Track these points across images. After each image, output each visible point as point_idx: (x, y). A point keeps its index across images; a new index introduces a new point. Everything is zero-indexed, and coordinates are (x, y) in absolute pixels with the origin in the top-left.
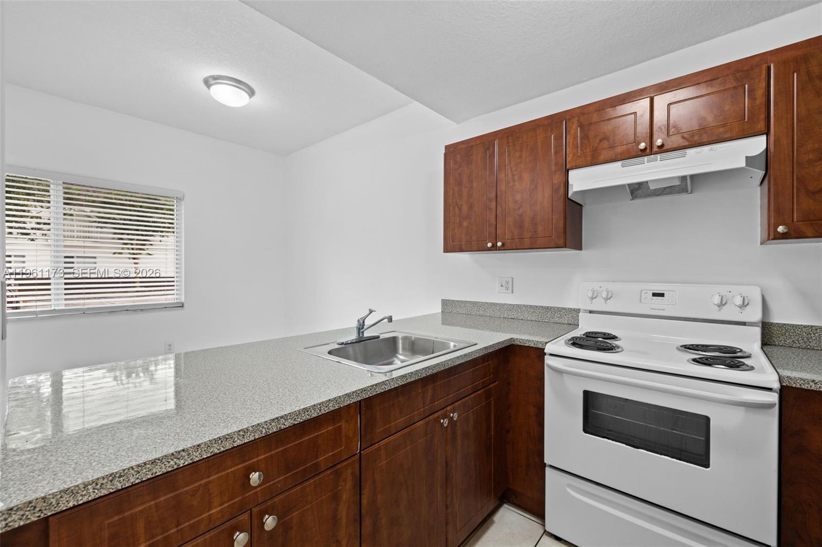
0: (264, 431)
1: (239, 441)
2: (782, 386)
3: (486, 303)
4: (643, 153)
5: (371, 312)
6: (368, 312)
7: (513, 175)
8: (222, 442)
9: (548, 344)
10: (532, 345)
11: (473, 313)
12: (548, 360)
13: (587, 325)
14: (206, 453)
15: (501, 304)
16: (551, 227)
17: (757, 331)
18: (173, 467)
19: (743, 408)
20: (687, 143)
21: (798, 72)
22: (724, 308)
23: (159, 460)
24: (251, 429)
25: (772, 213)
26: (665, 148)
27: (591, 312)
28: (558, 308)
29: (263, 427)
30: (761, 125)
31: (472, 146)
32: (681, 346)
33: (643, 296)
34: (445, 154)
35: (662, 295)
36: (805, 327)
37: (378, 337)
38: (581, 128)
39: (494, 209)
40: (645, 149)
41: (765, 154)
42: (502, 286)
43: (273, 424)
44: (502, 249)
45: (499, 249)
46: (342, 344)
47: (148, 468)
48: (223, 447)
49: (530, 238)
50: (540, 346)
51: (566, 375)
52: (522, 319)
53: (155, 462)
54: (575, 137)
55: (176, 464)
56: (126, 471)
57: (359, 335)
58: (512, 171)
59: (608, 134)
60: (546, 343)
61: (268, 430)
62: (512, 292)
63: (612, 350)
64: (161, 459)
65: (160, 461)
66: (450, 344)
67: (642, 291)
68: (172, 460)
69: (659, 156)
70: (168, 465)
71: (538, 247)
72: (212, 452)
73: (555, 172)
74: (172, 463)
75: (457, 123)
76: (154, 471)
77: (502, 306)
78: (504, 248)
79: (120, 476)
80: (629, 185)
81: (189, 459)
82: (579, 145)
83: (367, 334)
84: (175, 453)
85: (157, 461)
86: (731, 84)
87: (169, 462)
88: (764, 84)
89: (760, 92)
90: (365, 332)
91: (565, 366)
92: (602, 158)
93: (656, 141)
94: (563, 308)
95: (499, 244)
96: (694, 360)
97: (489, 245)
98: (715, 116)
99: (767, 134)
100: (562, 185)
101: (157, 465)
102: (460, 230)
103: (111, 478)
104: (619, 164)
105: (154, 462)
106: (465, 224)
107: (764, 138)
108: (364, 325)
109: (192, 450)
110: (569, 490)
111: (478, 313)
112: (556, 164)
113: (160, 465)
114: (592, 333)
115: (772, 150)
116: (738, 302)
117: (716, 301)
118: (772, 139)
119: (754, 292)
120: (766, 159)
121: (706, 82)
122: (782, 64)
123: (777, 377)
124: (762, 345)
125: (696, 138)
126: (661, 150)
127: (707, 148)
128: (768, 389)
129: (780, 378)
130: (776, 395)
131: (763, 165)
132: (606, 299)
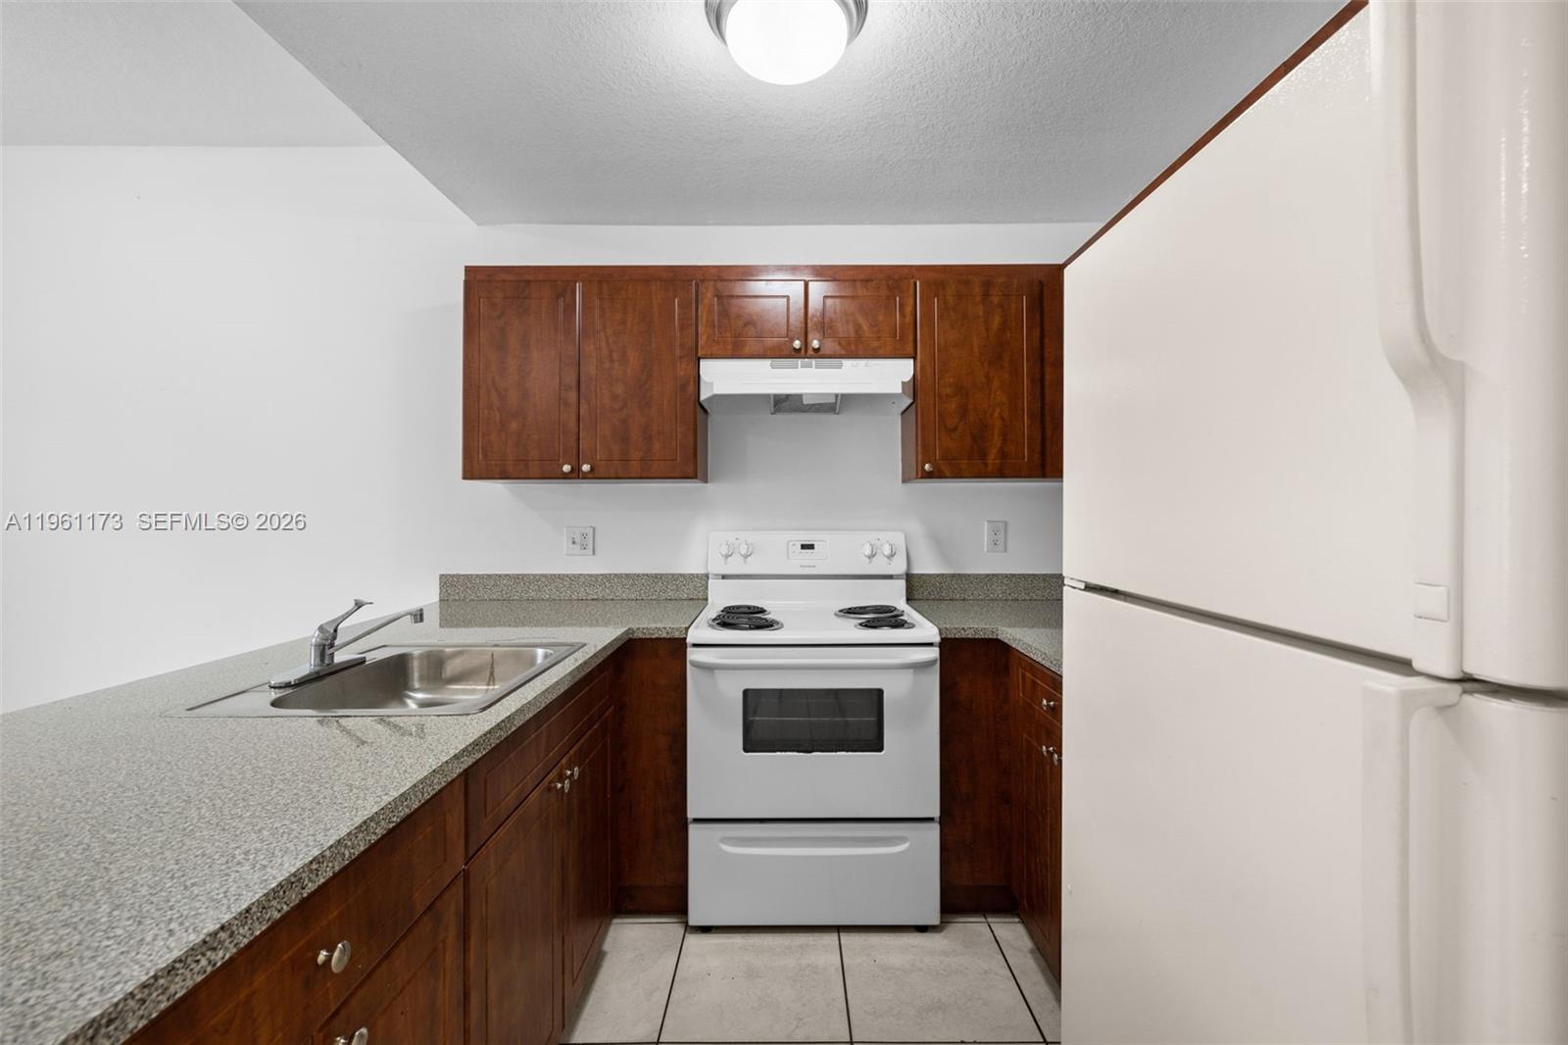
0: (347, 853)
1: (310, 884)
2: (942, 639)
3: (542, 575)
4: (796, 354)
5: (359, 605)
6: (351, 605)
7: (611, 352)
8: (284, 892)
9: (690, 630)
10: (664, 635)
11: (515, 597)
12: (693, 655)
13: (721, 597)
14: (260, 923)
15: (574, 575)
16: (674, 444)
17: (902, 583)
18: (205, 972)
19: (911, 671)
20: (843, 352)
21: (938, 297)
22: (874, 559)
23: (180, 961)
24: (328, 853)
25: (920, 448)
26: (820, 353)
27: (724, 577)
28: (673, 575)
29: (346, 846)
30: (910, 348)
31: (529, 282)
32: (841, 611)
33: (791, 551)
34: (466, 282)
35: (811, 547)
36: (938, 575)
37: (363, 661)
38: (718, 299)
39: (575, 405)
40: (800, 349)
41: (912, 384)
42: (574, 543)
43: (361, 835)
44: (591, 476)
45: (586, 477)
46: (288, 685)
47: (162, 985)
48: (286, 903)
49: (641, 460)
50: (677, 635)
51: (721, 671)
52: (612, 600)
53: (174, 968)
54: (710, 312)
55: (210, 962)
56: (120, 1006)
57: (322, 660)
58: (608, 344)
59: (755, 316)
60: (687, 629)
61: (352, 851)
62: (594, 554)
63: (772, 626)
64: (183, 959)
65: (182, 965)
66: (536, 652)
67: (788, 542)
68: (203, 955)
69: (814, 361)
70: (196, 970)
71: (653, 475)
72: (269, 919)
73: (681, 358)
74: (204, 962)
75: (478, 224)
76: (172, 990)
77: (573, 579)
78: (594, 475)
79: (110, 1022)
80: (775, 396)
81: (232, 946)
82: (716, 324)
83: (340, 657)
84: (208, 939)
85: (178, 965)
86: (884, 292)
87: (198, 961)
88: (912, 302)
89: (909, 310)
90: (336, 653)
91: (719, 658)
92: (747, 350)
93: (812, 342)
94: (679, 575)
95: (586, 468)
96: (861, 624)
97: (566, 468)
98: (870, 325)
99: (915, 359)
100: (692, 380)
101: (177, 975)
102: (503, 437)
103: (91, 1032)
104: (767, 362)
105: (171, 970)
106: (514, 426)
107: (912, 361)
108: (335, 638)
109: (236, 922)
110: (725, 847)
111: (526, 596)
112: (682, 346)
113: (182, 974)
114: (734, 607)
115: (919, 377)
116: (887, 551)
117: (868, 552)
118: (919, 364)
119: (899, 540)
120: (914, 387)
121: (861, 281)
122: (926, 285)
123: (937, 631)
124: (909, 600)
125: (853, 347)
126: (818, 353)
127: (862, 362)
128: (930, 645)
129: (940, 630)
130: (937, 649)
131: (912, 396)
132: (746, 557)
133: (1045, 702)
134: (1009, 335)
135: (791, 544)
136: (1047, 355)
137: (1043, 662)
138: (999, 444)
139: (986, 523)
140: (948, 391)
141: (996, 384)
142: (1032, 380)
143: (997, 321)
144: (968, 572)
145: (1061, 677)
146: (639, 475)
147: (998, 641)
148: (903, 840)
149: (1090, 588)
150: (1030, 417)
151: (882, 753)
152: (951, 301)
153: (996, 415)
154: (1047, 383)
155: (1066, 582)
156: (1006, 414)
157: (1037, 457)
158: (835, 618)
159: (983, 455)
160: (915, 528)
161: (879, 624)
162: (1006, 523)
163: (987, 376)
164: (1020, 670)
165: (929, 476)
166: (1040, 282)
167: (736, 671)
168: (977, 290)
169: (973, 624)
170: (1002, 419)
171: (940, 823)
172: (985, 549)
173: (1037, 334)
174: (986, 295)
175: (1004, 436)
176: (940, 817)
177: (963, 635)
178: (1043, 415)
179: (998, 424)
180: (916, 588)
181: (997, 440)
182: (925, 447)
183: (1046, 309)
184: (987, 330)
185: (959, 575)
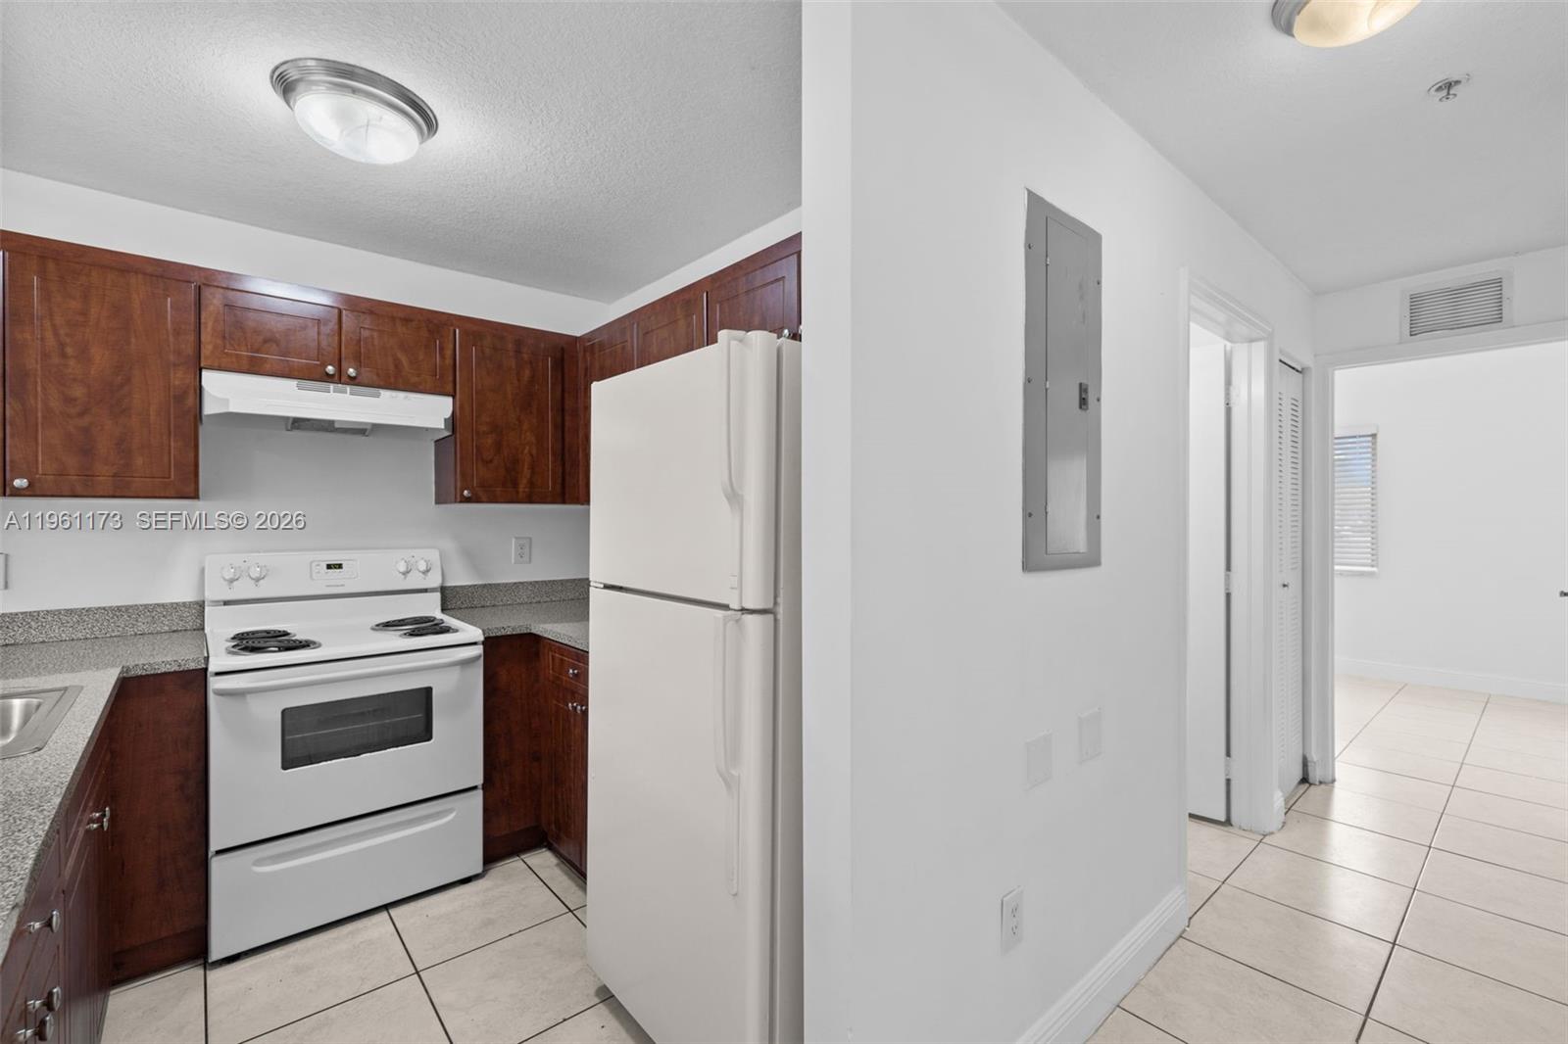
2: (486, 638)
4: (328, 378)
9: (211, 659)
10: (175, 669)
16: (166, 459)
17: (437, 596)
19: (458, 667)
20: (381, 383)
21: (476, 346)
26: (357, 381)
27: (226, 603)
30: (449, 388)
32: (377, 625)
33: (314, 570)
35: (340, 566)
38: (229, 309)
40: (333, 375)
44: (27, 493)
45: (19, 493)
49: (113, 476)
50: (195, 666)
51: (252, 695)
54: (218, 322)
59: (277, 335)
60: (203, 659)
62: (9, 587)
63: (308, 645)
67: (311, 563)
69: (348, 388)
73: (174, 365)
78: (32, 492)
82: (227, 335)
86: (424, 333)
88: (451, 346)
89: (448, 353)
91: (251, 682)
92: (265, 367)
93: (347, 369)
94: (158, 605)
95: (19, 483)
96: (405, 634)
98: (410, 361)
99: (454, 397)
100: (191, 391)
104: (294, 383)
107: (451, 398)
112: (177, 351)
114: (247, 633)
115: (458, 414)
116: (423, 567)
117: (403, 568)
118: (458, 403)
119: (434, 556)
120: (453, 422)
121: (401, 319)
122: (465, 333)
123: (480, 631)
124: (444, 610)
125: (392, 380)
126: (352, 381)
127: (401, 395)
128: (475, 644)
129: (483, 631)
130: (482, 647)
131: (451, 427)
132: (257, 580)
133: (571, 671)
134: (537, 387)
135: (314, 565)
136: (567, 407)
137: (570, 643)
138: (528, 476)
139: (514, 540)
140: (485, 428)
141: (525, 426)
142: (555, 426)
143: (527, 373)
144: (499, 582)
145: (588, 652)
146: (111, 493)
147: (531, 634)
148: (450, 811)
149: (607, 587)
150: (554, 454)
151: (432, 741)
152: (488, 351)
153: (526, 451)
154: (566, 429)
155: (592, 584)
156: (534, 452)
157: (558, 487)
158: (372, 632)
159: (515, 484)
160: (449, 545)
161: (425, 632)
162: (530, 539)
163: (519, 420)
164: (550, 653)
165: (468, 500)
166: (563, 349)
167: (268, 693)
168: (510, 346)
169: (511, 623)
170: (532, 455)
171: (483, 789)
172: (513, 561)
173: (559, 388)
174: (518, 352)
175: (532, 468)
176: (483, 785)
177: (503, 633)
178: (563, 454)
179: (528, 459)
180: (449, 598)
181: (527, 472)
182: (463, 475)
183: (566, 371)
184: (519, 380)
185: (490, 585)
